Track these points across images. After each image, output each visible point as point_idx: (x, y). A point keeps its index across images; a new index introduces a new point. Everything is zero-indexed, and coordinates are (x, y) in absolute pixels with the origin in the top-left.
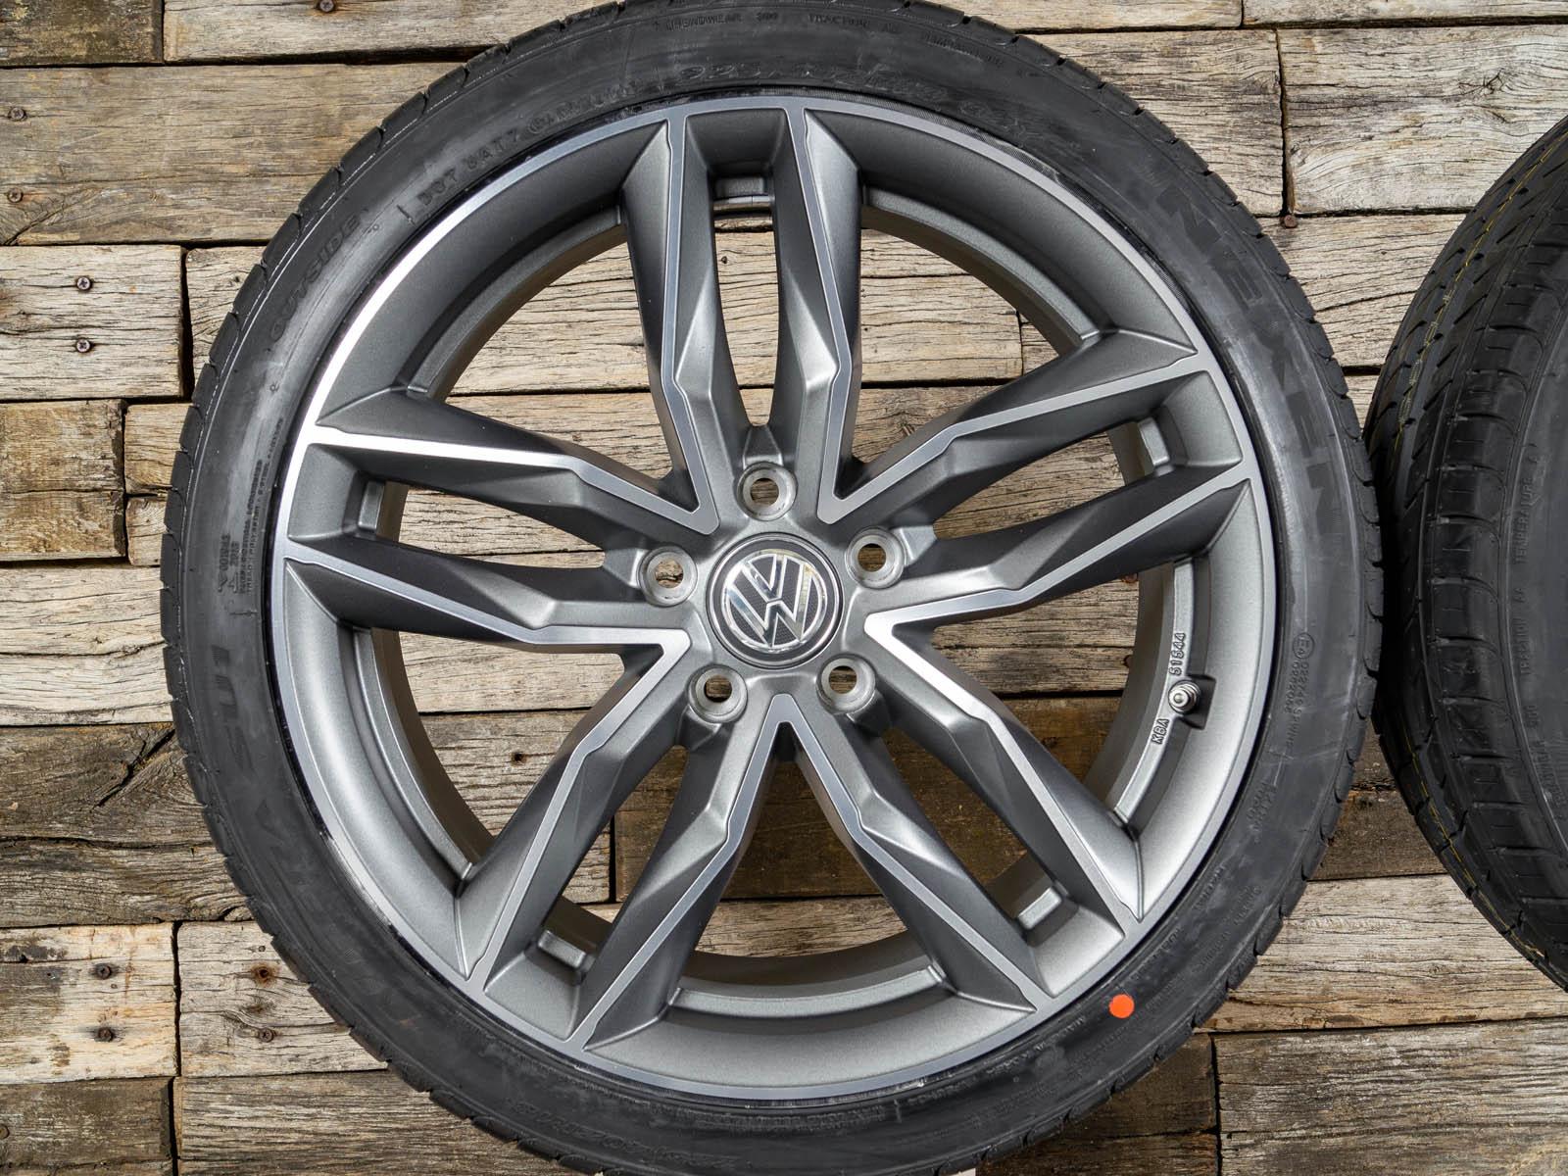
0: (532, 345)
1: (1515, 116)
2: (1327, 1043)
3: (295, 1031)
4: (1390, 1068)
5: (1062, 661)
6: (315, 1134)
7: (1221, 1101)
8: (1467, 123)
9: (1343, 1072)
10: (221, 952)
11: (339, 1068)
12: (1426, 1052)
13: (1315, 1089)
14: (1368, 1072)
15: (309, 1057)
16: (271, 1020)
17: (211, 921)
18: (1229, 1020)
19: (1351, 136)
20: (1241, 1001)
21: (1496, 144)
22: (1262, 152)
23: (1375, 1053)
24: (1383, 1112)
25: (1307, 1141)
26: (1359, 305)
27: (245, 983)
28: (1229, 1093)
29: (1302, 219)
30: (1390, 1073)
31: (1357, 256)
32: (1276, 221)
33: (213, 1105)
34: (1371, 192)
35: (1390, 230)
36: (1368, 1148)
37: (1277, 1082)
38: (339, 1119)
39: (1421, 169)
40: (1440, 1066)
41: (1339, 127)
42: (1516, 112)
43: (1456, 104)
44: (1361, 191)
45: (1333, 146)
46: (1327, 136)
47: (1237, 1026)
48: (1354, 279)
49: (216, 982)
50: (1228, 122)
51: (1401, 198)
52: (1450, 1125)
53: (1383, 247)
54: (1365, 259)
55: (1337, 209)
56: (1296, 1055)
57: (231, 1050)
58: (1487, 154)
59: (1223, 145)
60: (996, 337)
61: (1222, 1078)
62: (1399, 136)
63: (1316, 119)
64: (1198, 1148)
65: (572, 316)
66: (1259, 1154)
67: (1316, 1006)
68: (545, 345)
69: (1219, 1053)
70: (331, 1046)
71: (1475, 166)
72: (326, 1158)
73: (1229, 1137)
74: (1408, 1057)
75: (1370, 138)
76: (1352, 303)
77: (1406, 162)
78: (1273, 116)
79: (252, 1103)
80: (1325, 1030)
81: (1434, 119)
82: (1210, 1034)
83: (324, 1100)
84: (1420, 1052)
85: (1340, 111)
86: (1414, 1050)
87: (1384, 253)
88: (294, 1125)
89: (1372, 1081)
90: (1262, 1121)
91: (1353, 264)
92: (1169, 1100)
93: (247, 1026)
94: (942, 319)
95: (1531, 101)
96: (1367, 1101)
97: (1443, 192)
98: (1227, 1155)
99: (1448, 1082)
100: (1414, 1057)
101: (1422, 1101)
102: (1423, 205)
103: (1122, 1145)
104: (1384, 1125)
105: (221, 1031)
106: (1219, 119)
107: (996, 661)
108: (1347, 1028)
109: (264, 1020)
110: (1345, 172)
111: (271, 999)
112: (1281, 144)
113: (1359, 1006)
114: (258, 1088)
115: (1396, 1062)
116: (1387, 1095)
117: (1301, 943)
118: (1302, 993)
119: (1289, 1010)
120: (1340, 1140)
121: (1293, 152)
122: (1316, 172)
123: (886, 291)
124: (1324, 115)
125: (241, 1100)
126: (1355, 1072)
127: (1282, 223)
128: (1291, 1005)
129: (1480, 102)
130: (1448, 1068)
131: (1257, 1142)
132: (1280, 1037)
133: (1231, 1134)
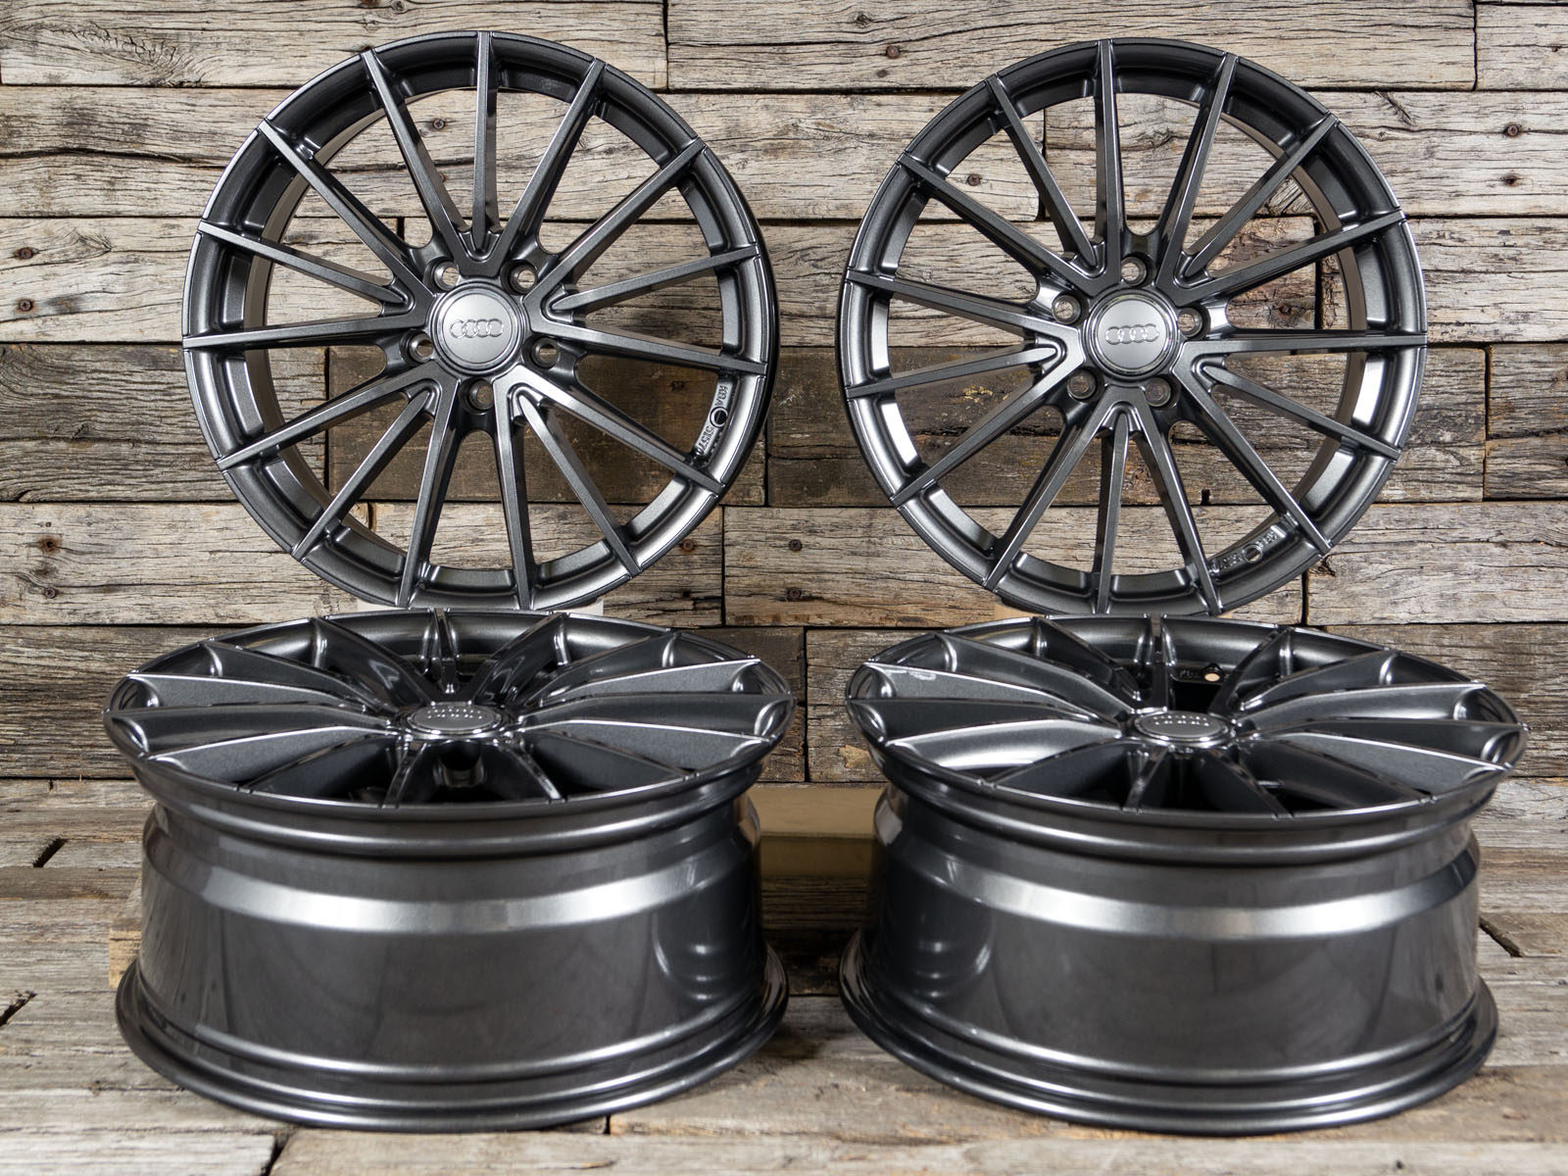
0: (271, 49)
2: (897, 638)
3: (74, 591)
5: (692, 320)
6: (88, 672)
7: (809, 680)
10: (16, 526)
11: (108, 622)
15: (84, 612)
16: (55, 581)
17: (8, 501)
18: (820, 616)
20: (828, 601)
26: (949, 37)
27: (35, 551)
28: (816, 674)
33: (7, 646)
38: (106, 661)
47: (826, 622)
48: (945, 15)
49: (12, 549)
56: (872, 647)
57: (23, 604)
60: (646, 54)
61: (811, 662)
65: (303, 26)
66: (837, 724)
67: (889, 608)
68: (281, 49)
69: (808, 642)
70: (101, 604)
72: (95, 691)
73: (814, 709)
76: (945, 34)
79: (38, 646)
80: (897, 628)
82: (807, 629)
83: (94, 647)
88: (70, 664)
90: (841, 697)
93: (36, 585)
94: (603, 38)
98: (812, 724)
105: (15, 588)
107: (638, 318)
108: (914, 627)
109: (49, 581)
111: (55, 565)
113: (925, 610)
114: (43, 634)
117: (878, 556)
118: (878, 596)
119: (869, 611)
123: (558, 13)
125: (30, 643)
128: (868, 606)
131: (837, 714)
132: (860, 632)
133: (815, 706)
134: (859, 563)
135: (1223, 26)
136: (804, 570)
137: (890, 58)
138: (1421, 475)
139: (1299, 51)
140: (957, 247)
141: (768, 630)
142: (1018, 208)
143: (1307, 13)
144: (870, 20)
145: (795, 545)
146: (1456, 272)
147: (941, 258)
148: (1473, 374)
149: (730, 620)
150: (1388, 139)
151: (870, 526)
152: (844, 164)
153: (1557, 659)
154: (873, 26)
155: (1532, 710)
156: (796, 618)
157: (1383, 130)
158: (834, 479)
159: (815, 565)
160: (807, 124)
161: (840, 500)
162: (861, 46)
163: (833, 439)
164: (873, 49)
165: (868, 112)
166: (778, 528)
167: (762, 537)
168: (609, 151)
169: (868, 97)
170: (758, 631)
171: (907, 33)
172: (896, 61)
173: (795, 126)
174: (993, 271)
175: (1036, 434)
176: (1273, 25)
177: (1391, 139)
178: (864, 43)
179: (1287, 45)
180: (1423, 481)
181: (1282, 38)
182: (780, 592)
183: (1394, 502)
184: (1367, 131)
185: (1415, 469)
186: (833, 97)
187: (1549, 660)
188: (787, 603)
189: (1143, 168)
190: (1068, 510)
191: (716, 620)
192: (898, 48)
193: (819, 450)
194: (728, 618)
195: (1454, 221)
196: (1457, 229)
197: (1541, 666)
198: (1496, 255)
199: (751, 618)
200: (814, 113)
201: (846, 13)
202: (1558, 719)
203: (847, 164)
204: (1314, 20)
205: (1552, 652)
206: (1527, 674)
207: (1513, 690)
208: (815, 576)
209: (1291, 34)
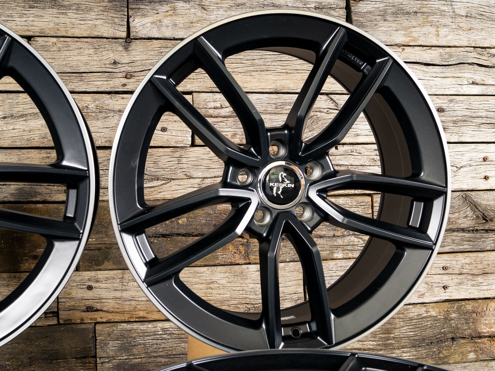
1: (209, 8)
2: (135, 326)
4: (158, 335)
5: (42, 190)
7: (97, 346)
8: (193, 10)
9: (141, 336)
12: (171, 329)
13: (131, 342)
14: (150, 336)
18: (101, 318)
19: (151, 13)
20: (105, 311)
21: (202, 18)
22: (119, 16)
23: (153, 329)
24: (155, 350)
25: (128, 360)
28: (100, 344)
29: (134, 40)
30: (158, 336)
31: (152, 53)
32: (124, 40)
34: (158, 32)
35: (164, 45)
36: (149, 363)
37: (117, 340)
39: (176, 25)
40: (176, 334)
41: (147, 9)
42: (209, 7)
43: (188, 3)
44: (154, 31)
45: (144, 16)
46: (143, 12)
47: (104, 320)
48: (150, 61)
50: (108, 5)
51: (168, 34)
52: (179, 355)
53: (161, 51)
54: (155, 55)
55: (146, 37)
56: (125, 330)
58: (199, 21)
59: (105, 13)
61: (98, 338)
62: (168, 13)
63: (139, 6)
64: (88, 363)
66: (110, 365)
67: (132, 313)
69: (96, 330)
71: (194, 25)
73: (100, 359)
74: (164, 331)
75: (158, 13)
77: (170, 22)
78: (123, 4)
80: (135, 322)
81: (181, 8)
82: (96, 324)
84: (169, 329)
85: (147, 4)
86: (167, 328)
87: (161, 53)
89: (151, 339)
90: (111, 353)
91: (151, 56)
92: (77, 346)
95: (215, 4)
96: (149, 346)
97: (183, 33)
98: (99, 366)
99: (179, 340)
100: (166, 331)
101: (169, 346)
102: (176, 37)
103: (60, 362)
104: (155, 355)
106: (104, 4)
107: (17, 190)
108: (143, 321)
110: (149, 25)
112: (126, 14)
113: (147, 313)
115: (160, 333)
116: (157, 344)
117: (127, 291)
118: (127, 308)
119: (123, 315)
120: (139, 360)
121: (131, 17)
122: (138, 24)
124: (142, 5)
126: (145, 336)
127: (126, 41)
128: (123, 313)
129: (197, 3)
130: (179, 335)
131: (110, 361)
132: (119, 324)
133: (100, 358)
134: (118, 294)
135: (264, 68)
136: (94, 298)
137: (127, 79)
138: (349, 248)
139: (294, 78)
140: (157, 158)
141: (79, 325)
142: (183, 141)
143: (297, 63)
144: (119, 63)
145: (90, 287)
146: (359, 166)
147: (151, 162)
148: (367, 206)
149: (61, 322)
150: (330, 113)
151: (123, 278)
152: (108, 123)
153: (404, 320)
154: (120, 66)
155: (396, 341)
156: (91, 319)
157: (328, 109)
158: (106, 258)
159: (99, 296)
160: (92, 106)
161: (109, 267)
162: (115, 74)
163: (106, 241)
164: (120, 75)
165: (118, 101)
166: (82, 280)
167: (75, 284)
168: (5, 118)
169: (118, 95)
170: (74, 326)
171: (134, 68)
172: (130, 80)
173: (87, 107)
174: (173, 167)
175: (193, 236)
176: (284, 68)
177: (331, 113)
178: (116, 72)
179: (289, 75)
180: (350, 250)
181: (287, 73)
182: (83, 308)
183: (339, 259)
184: (322, 110)
185: (346, 245)
186: (103, 95)
187: (401, 320)
188: (87, 313)
189: (234, 125)
190: (207, 267)
191: (55, 322)
192: (131, 75)
193: (99, 246)
194: (61, 321)
195: (357, 146)
196: (357, 149)
197: (398, 323)
198: (374, 159)
199: (71, 320)
200: (95, 101)
201: (108, 60)
202: (406, 344)
203: (110, 123)
204: (299, 66)
205: (402, 317)
206: (393, 326)
207: (388, 333)
208: (99, 300)
209: (291, 71)
